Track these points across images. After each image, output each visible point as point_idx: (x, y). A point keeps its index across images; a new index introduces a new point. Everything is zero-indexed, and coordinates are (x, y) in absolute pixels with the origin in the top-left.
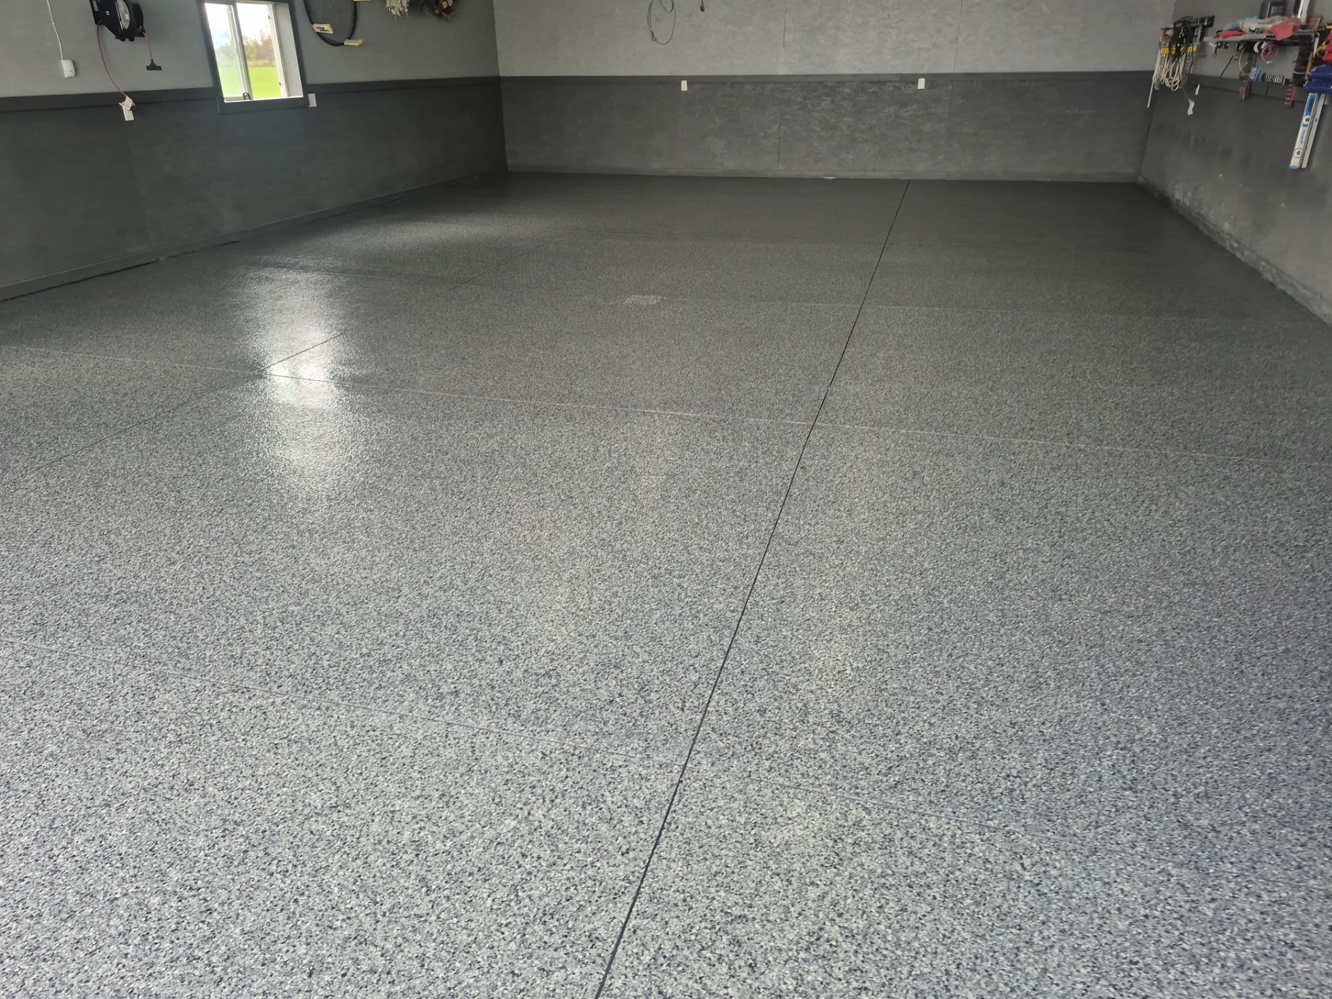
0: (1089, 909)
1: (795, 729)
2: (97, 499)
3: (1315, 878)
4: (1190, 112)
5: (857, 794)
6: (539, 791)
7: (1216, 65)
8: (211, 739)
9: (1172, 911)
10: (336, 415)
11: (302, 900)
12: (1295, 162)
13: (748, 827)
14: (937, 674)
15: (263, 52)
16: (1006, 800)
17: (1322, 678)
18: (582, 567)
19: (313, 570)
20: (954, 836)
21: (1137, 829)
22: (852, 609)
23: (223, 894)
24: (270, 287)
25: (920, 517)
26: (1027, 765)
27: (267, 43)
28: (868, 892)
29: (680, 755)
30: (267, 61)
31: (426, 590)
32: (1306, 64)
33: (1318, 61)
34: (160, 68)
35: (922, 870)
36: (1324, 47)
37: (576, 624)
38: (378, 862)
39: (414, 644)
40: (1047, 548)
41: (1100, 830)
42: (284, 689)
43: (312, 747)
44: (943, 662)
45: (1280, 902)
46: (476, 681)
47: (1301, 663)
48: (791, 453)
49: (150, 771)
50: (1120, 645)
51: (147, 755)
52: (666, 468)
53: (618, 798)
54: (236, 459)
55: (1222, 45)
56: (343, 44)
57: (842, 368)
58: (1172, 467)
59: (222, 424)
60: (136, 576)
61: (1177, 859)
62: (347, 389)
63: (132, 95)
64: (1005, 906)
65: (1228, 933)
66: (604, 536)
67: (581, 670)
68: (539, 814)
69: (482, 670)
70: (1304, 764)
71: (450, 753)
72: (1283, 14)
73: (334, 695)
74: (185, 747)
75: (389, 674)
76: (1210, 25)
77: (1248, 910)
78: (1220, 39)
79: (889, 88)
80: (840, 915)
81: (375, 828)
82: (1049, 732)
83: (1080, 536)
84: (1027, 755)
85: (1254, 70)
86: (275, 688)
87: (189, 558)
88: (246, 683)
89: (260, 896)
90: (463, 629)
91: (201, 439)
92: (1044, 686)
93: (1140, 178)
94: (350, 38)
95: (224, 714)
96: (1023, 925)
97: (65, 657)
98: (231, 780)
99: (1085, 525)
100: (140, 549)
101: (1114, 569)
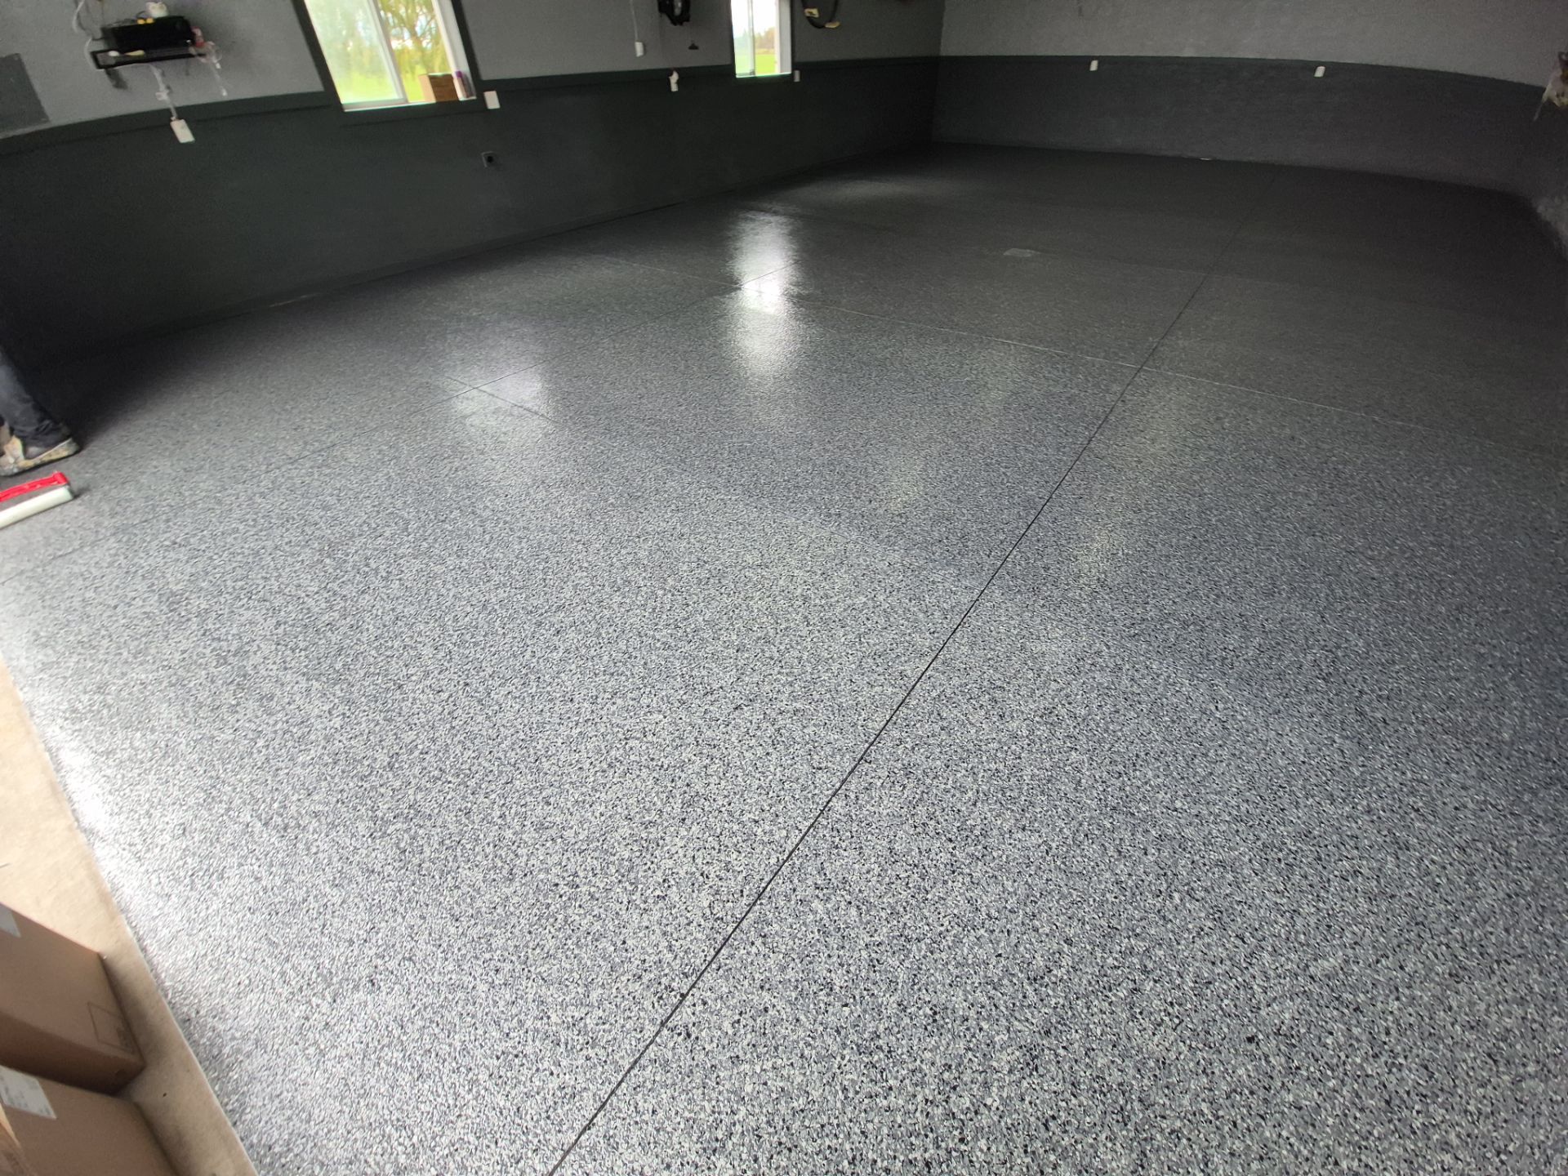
0: (1260, 746)
1: (1068, 584)
2: (641, 360)
3: (1457, 773)
5: (1103, 635)
6: (883, 585)
8: (695, 513)
9: (1325, 764)
10: (784, 321)
11: (737, 611)
13: (1019, 638)
14: (1190, 569)
15: (768, 41)
16: (1218, 664)
17: (1529, 639)
18: (935, 449)
19: (760, 422)
20: (1169, 677)
21: (1319, 706)
22: (1135, 512)
23: (696, 598)
24: (752, 225)
25: (1212, 453)
26: (1244, 645)
27: (772, 34)
28: (1094, 695)
29: (981, 584)
30: (769, 49)
31: (829, 447)
34: (697, 49)
35: (1138, 692)
37: (924, 487)
38: (781, 602)
39: (817, 480)
40: (1315, 495)
41: (1287, 700)
42: (737, 492)
43: (750, 529)
44: (1198, 562)
45: (1420, 781)
46: (852, 510)
48: (1116, 388)
49: (661, 523)
50: (1354, 578)
51: (660, 514)
52: (1011, 387)
53: (933, 600)
54: (721, 344)
56: (823, 27)
57: (1177, 326)
58: (1457, 448)
59: (715, 319)
61: (1344, 733)
62: (794, 303)
64: (1194, 728)
65: (1367, 789)
66: (955, 430)
67: (923, 517)
68: (881, 598)
69: (858, 504)
70: (1484, 696)
71: (831, 550)
73: (765, 501)
74: (680, 514)
75: (799, 495)
77: (1390, 779)
79: (1287, 74)
80: (1070, 703)
81: (781, 582)
82: (1269, 626)
83: (1349, 490)
84: (1245, 638)
86: (732, 491)
88: (716, 484)
89: (714, 604)
90: (849, 476)
91: (702, 328)
92: (1277, 595)
94: (830, 21)
95: (703, 500)
96: (1204, 743)
97: (620, 451)
98: (703, 538)
99: (1357, 483)
100: (663, 394)
101: (1371, 520)
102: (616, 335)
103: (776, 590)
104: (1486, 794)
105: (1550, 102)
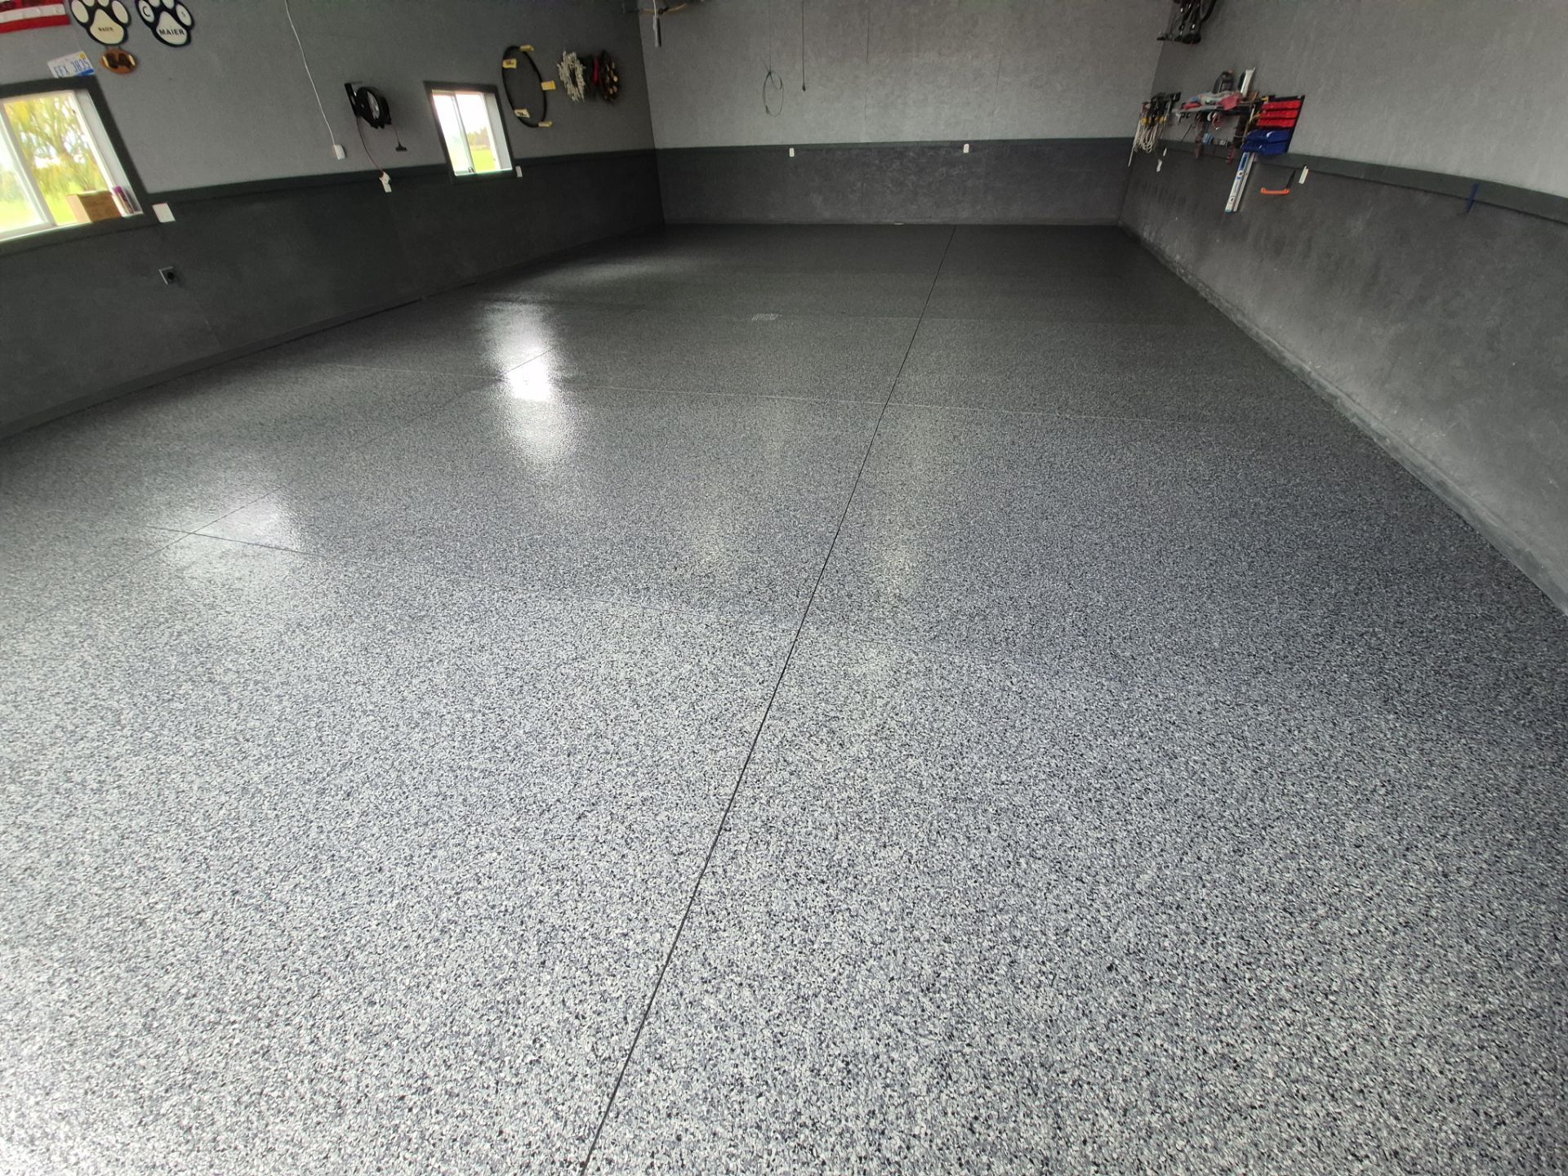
0: (1051, 706)
1: (871, 606)
2: (399, 468)
3: (1192, 684)
4: (1158, 169)
5: (910, 644)
6: (705, 648)
7: (1181, 132)
8: (493, 620)
9: (1102, 706)
10: (554, 406)
11: (560, 714)
12: (1229, 207)
13: (840, 666)
14: (964, 569)
15: (482, 140)
16: (1003, 644)
17: (1211, 564)
18: (727, 506)
19: (547, 511)
20: (970, 667)
21: (1085, 659)
22: (910, 529)
23: (511, 712)
24: (500, 316)
25: (957, 467)
26: (1019, 623)
27: (484, 131)
28: (915, 701)
29: (796, 624)
30: (484, 146)
31: (623, 523)
32: (1243, 129)
33: (1253, 126)
34: (405, 149)
35: (949, 687)
36: (1258, 115)
37: (724, 544)
38: (606, 691)
39: (618, 558)
40: (1040, 485)
41: (1062, 660)
42: (536, 588)
43: (558, 623)
44: (969, 561)
45: (1169, 699)
46: (660, 581)
47: (1199, 555)
48: (871, 424)
49: (455, 640)
50: (1083, 547)
51: (452, 630)
52: (783, 437)
53: (756, 651)
54: (489, 438)
55: (1185, 115)
56: (537, 126)
57: (907, 364)
58: (1127, 429)
59: (477, 414)
60: (431, 518)
61: (1108, 676)
62: (561, 388)
63: (388, 171)
64: (999, 706)
65: (1135, 717)
66: (742, 484)
67: (729, 573)
68: (706, 661)
69: (664, 574)
70: (1193, 618)
71: (646, 626)
72: (1230, 90)
73: (568, 591)
74: (476, 625)
75: (603, 577)
76: (1178, 99)
77: (1149, 704)
78: (1183, 110)
79: (943, 152)
80: (897, 714)
81: (601, 671)
82: (1034, 602)
83: (1062, 476)
84: (1019, 617)
85: (1206, 135)
86: (530, 588)
87: (465, 506)
88: (511, 585)
89: (533, 712)
90: (649, 548)
91: (464, 425)
92: (1032, 574)
93: (1120, 222)
94: (542, 121)
95: (499, 604)
96: (1010, 717)
97: (391, 571)
98: (508, 644)
99: (1066, 470)
100: (432, 500)
101: (1083, 498)
102: (365, 446)
103: (598, 680)
104: (1215, 695)
105: (1140, 149)
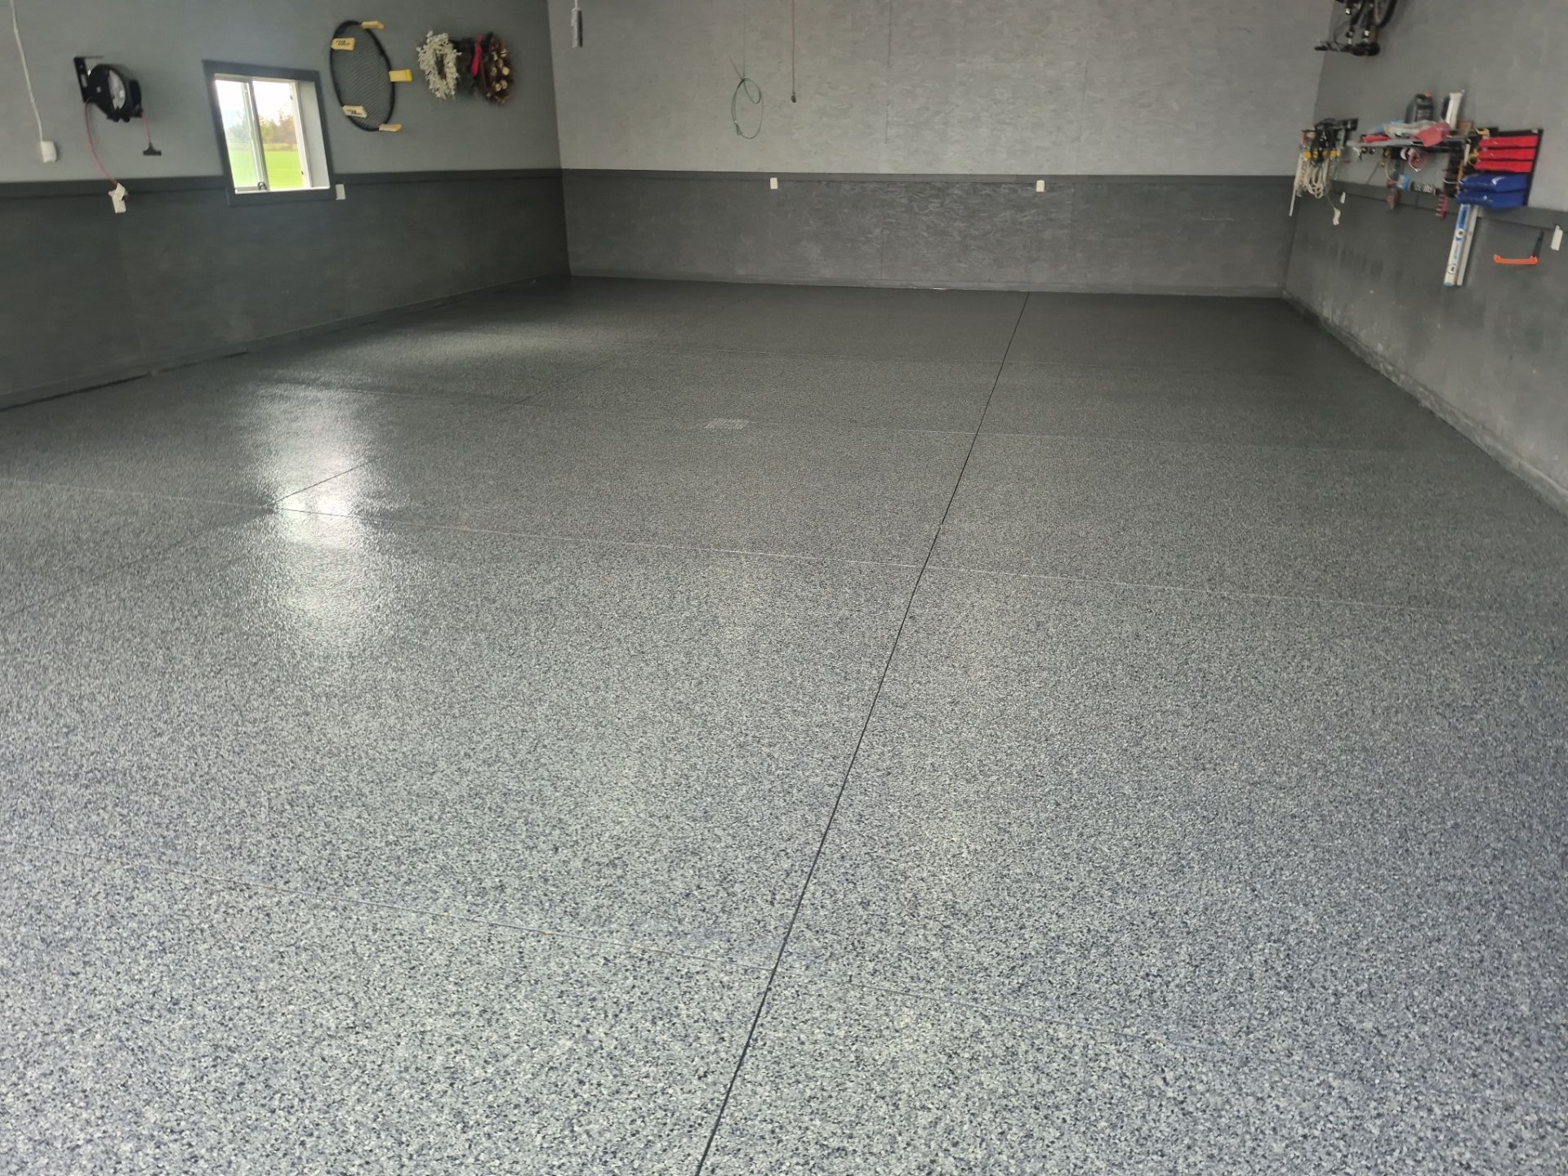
0: (1240, 1129)
1: (903, 924)
2: (68, 658)
3: (1492, 1087)
4: (1336, 222)
5: (975, 1000)
6: (600, 1004)
7: (1364, 172)
8: (202, 948)
9: (1333, 1130)
10: (362, 557)
11: (310, 1142)
12: (1449, 279)
13: (849, 1042)
14: (1066, 857)
15: (283, 134)
16: (1145, 1003)
17: (1495, 857)
18: (654, 735)
19: (329, 742)
21: (1292, 1034)
22: (968, 782)
23: (212, 1137)
24: (284, 406)
25: (1045, 674)
26: (1169, 962)
27: (287, 124)
28: (987, 1116)
29: (769, 958)
30: (286, 145)
31: (467, 764)
32: (1456, 172)
33: (1469, 170)
34: (159, 153)
35: (1049, 1088)
36: (1476, 154)
37: (646, 803)
38: (405, 1094)
39: (451, 830)
40: (1188, 710)
41: (1251, 1036)
42: (292, 885)
43: (326, 955)
44: (1072, 843)
45: (1453, 1116)
46: (525, 873)
47: (1472, 839)
48: (899, 601)
49: (125, 988)
50: (1271, 822)
51: (121, 968)
52: (753, 617)
53: (695, 1011)
54: (239, 610)
55: (1367, 151)
56: (377, 129)
57: (955, 504)
58: (1325, 618)
59: (223, 568)
60: (113, 751)
61: (1338, 1069)
62: (376, 527)
63: (124, 182)
64: (1145, 1128)
65: (1396, 1154)
66: (681, 698)
67: (652, 858)
68: (600, 1032)
69: (533, 859)
70: (1477, 956)
71: (493, 960)
72: (1431, 118)
73: (353, 892)
74: (169, 957)
75: (420, 866)
76: (1354, 128)
77: (1418, 1126)
78: (1365, 144)
79: (1004, 190)
80: (955, 1144)
81: (400, 1052)
82: (1193, 923)
83: (1224, 696)
84: (1169, 950)
85: (1402, 178)
86: (281, 885)
87: (180, 728)
88: (245, 879)
89: (258, 1138)
90: (511, 811)
91: (197, 586)
92: (1186, 870)
93: (1285, 293)
94: (386, 122)
95: (218, 917)
96: (1166, 1151)
97: (21, 850)
98: (225, 997)
99: (1230, 684)
100: (119, 718)
101: (1263, 733)
103: (390, 1072)
104: (1537, 1110)
